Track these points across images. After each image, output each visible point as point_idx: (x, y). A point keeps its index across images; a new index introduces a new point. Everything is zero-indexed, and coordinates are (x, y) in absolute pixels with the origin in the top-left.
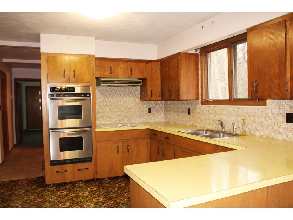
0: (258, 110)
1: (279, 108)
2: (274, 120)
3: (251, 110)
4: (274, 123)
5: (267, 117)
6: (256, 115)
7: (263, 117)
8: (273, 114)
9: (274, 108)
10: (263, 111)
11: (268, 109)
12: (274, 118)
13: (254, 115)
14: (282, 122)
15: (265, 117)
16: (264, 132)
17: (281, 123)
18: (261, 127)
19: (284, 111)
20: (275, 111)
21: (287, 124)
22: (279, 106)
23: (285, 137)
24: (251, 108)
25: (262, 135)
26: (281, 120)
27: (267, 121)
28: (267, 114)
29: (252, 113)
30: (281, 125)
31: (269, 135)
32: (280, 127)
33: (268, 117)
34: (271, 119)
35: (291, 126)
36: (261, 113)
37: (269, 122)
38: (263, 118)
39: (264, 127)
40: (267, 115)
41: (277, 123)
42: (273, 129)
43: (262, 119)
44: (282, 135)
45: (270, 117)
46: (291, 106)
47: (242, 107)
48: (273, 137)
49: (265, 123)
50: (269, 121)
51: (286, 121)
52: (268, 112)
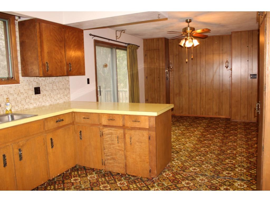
0: (11, 89)
1: (29, 85)
2: (25, 95)
3: (3, 89)
4: (26, 97)
5: (20, 93)
6: (9, 93)
7: (16, 94)
8: (25, 90)
9: (25, 85)
10: (16, 89)
11: (20, 86)
12: (26, 92)
13: (7, 93)
14: (32, 95)
15: (18, 93)
16: (18, 107)
17: (31, 96)
18: (15, 103)
19: (33, 86)
20: (26, 87)
21: (36, 96)
22: (29, 83)
23: (35, 105)
24: (3, 87)
25: (17, 110)
26: (31, 94)
27: (20, 96)
28: (20, 90)
29: (4, 91)
30: (31, 98)
31: (23, 107)
32: (31, 99)
33: (21, 93)
34: (24, 94)
35: (38, 97)
36: (14, 91)
37: (22, 96)
38: (16, 95)
39: (18, 102)
40: (20, 92)
41: (29, 96)
42: (26, 101)
43: (16, 96)
44: (33, 105)
45: (22, 93)
46: (37, 83)
48: (26, 108)
49: (19, 99)
50: (21, 96)
51: (34, 93)
52: (20, 89)
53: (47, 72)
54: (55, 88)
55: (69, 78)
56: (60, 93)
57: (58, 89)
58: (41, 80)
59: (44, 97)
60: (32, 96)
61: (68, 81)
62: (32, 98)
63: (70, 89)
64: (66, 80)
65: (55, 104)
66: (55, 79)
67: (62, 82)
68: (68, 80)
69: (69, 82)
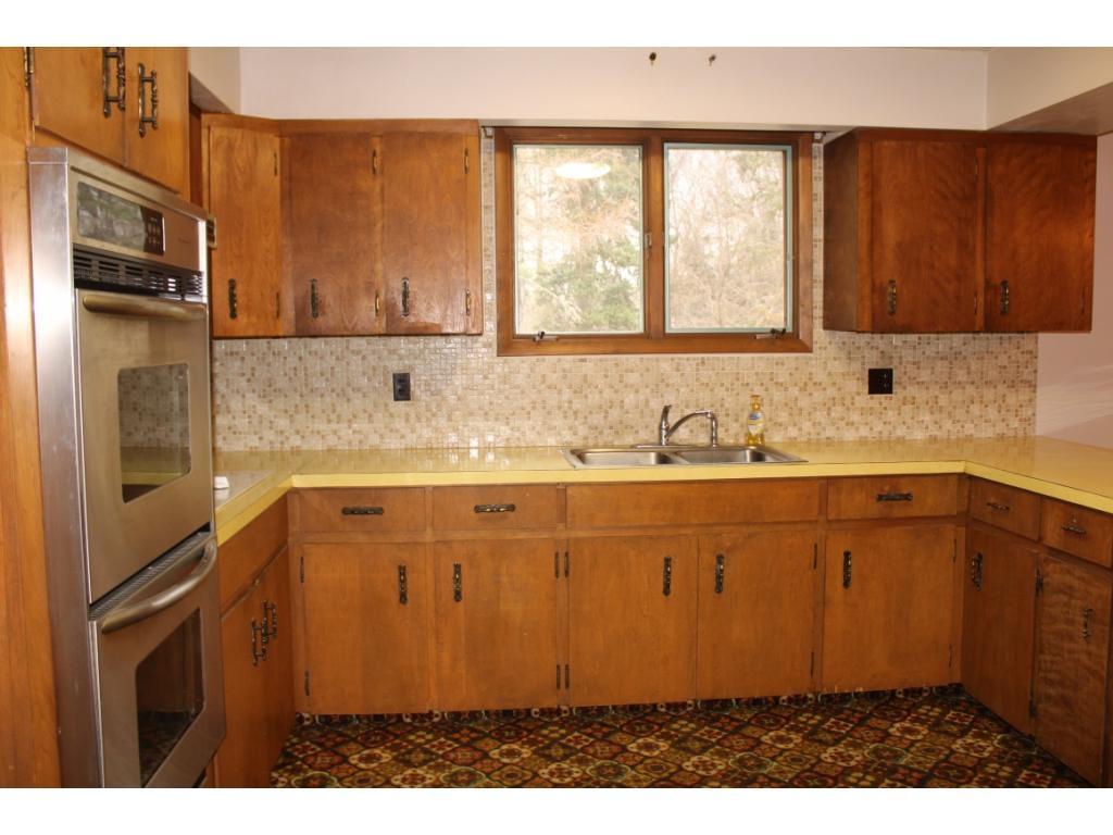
0: (780, 366)
1: (850, 358)
2: (832, 392)
3: (753, 367)
4: (834, 399)
5: (810, 384)
6: (772, 379)
7: (796, 385)
8: (830, 374)
9: (835, 359)
10: (797, 369)
11: (814, 362)
12: (834, 384)
13: (765, 382)
14: (858, 394)
15: (806, 384)
16: (800, 429)
17: (853, 398)
18: (791, 415)
19: (863, 364)
20: (838, 367)
21: (872, 398)
22: (850, 353)
23: (864, 431)
24: (753, 359)
25: (795, 438)
26: (855, 389)
27: (811, 394)
28: (811, 374)
29: (757, 374)
30: (853, 404)
31: (818, 434)
32: (851, 407)
33: (815, 384)
34: (825, 389)
35: (881, 404)
36: (791, 374)
37: (818, 396)
38: (797, 388)
39: (801, 414)
40: (810, 379)
41: (843, 399)
42: (829, 414)
43: (794, 391)
44: (857, 429)
45: (820, 384)
46: (882, 352)
47: (718, 359)
48: (828, 438)
49: (804, 402)
50: (816, 394)
51: (867, 390)
52: (813, 370)
53: (890, 317)
54: (961, 376)
55: (1036, 342)
56: (982, 397)
57: (973, 383)
58: (900, 344)
59: (907, 408)
60: (857, 398)
61: (1031, 352)
62: (857, 404)
63: (1035, 386)
64: (1018, 348)
65: (953, 437)
66: (965, 344)
67: (996, 357)
68: (1031, 347)
69: (1036, 357)
